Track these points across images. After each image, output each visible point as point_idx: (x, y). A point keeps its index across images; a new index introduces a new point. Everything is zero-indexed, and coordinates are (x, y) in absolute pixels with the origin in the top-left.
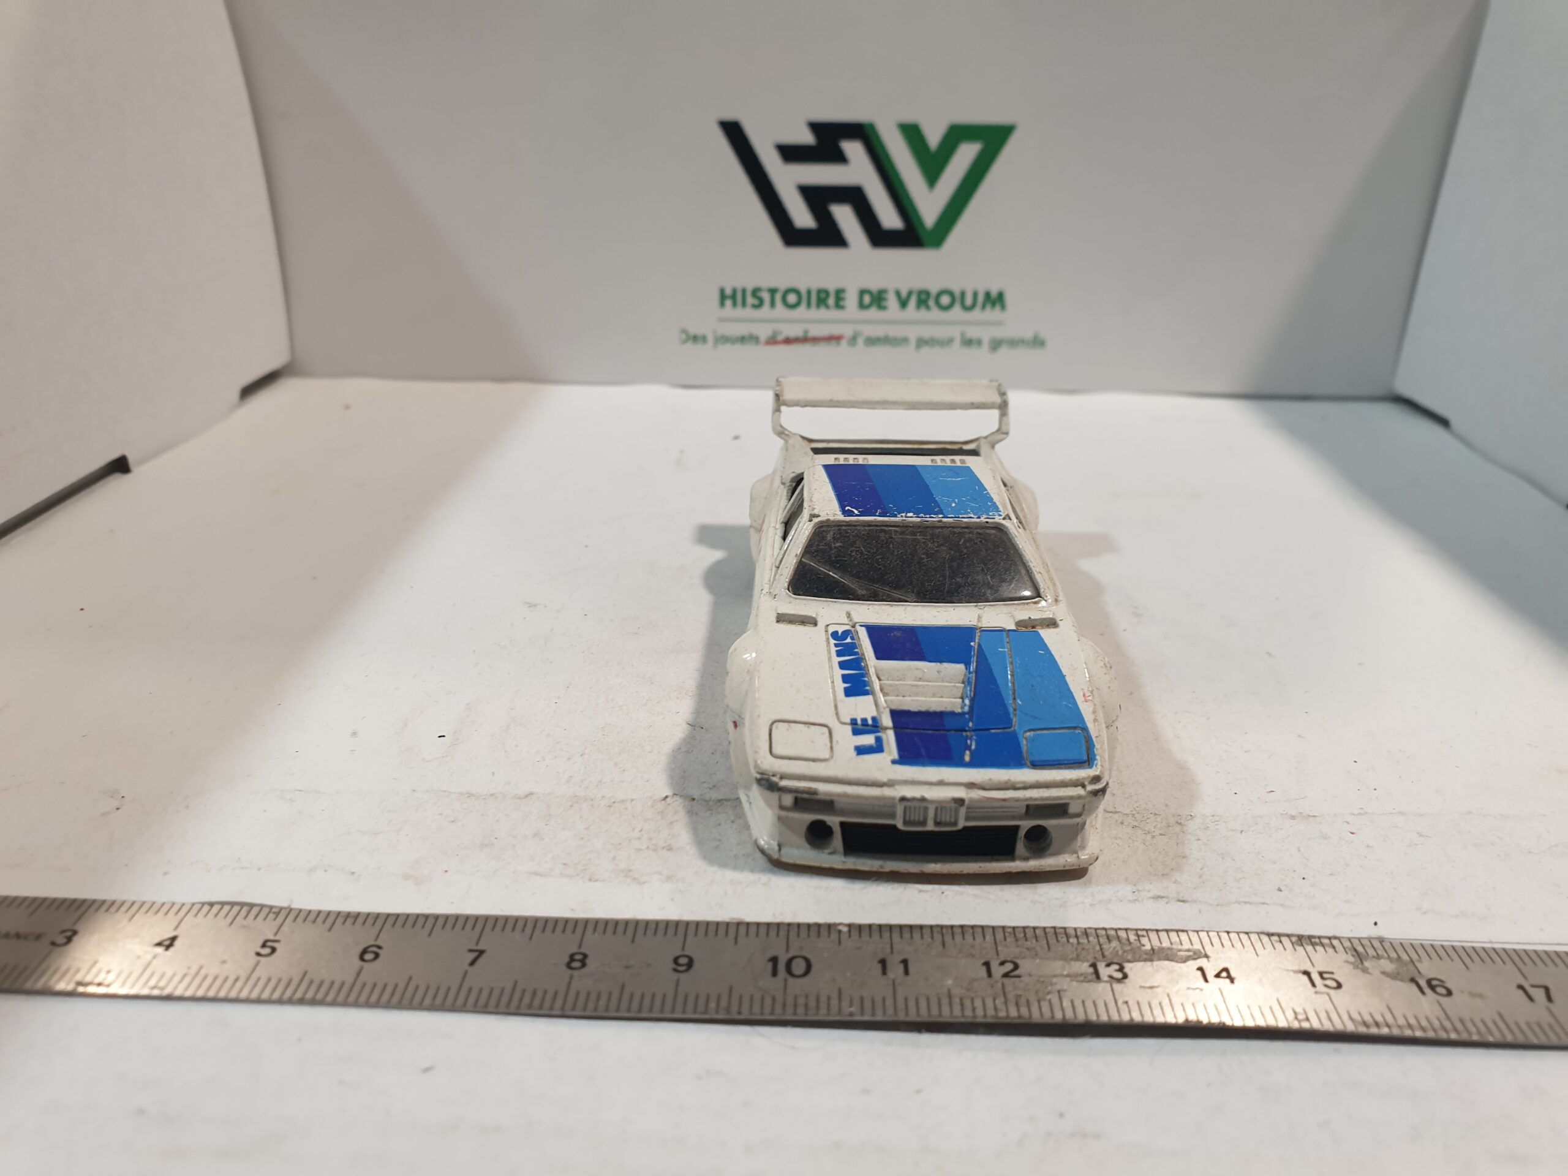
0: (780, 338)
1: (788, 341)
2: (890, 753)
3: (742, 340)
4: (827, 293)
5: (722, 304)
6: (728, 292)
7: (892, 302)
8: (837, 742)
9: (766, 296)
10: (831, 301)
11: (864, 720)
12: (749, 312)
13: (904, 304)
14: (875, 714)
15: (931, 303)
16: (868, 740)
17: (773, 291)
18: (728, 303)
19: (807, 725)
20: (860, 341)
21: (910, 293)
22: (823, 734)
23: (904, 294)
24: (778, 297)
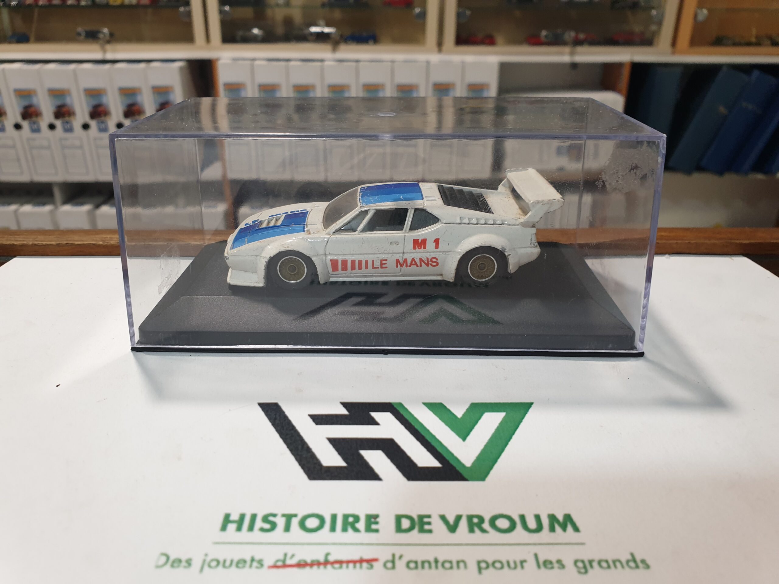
0: (294, 561)
1: (301, 565)
3: (241, 563)
4: (357, 519)
5: (224, 528)
6: (235, 517)
7: (437, 525)
9: (281, 522)
10: (361, 525)
12: (256, 535)
13: (453, 528)
15: (486, 526)
17: (289, 518)
18: (232, 527)
20: (400, 564)
21: (458, 518)
23: (451, 520)
24: (295, 522)
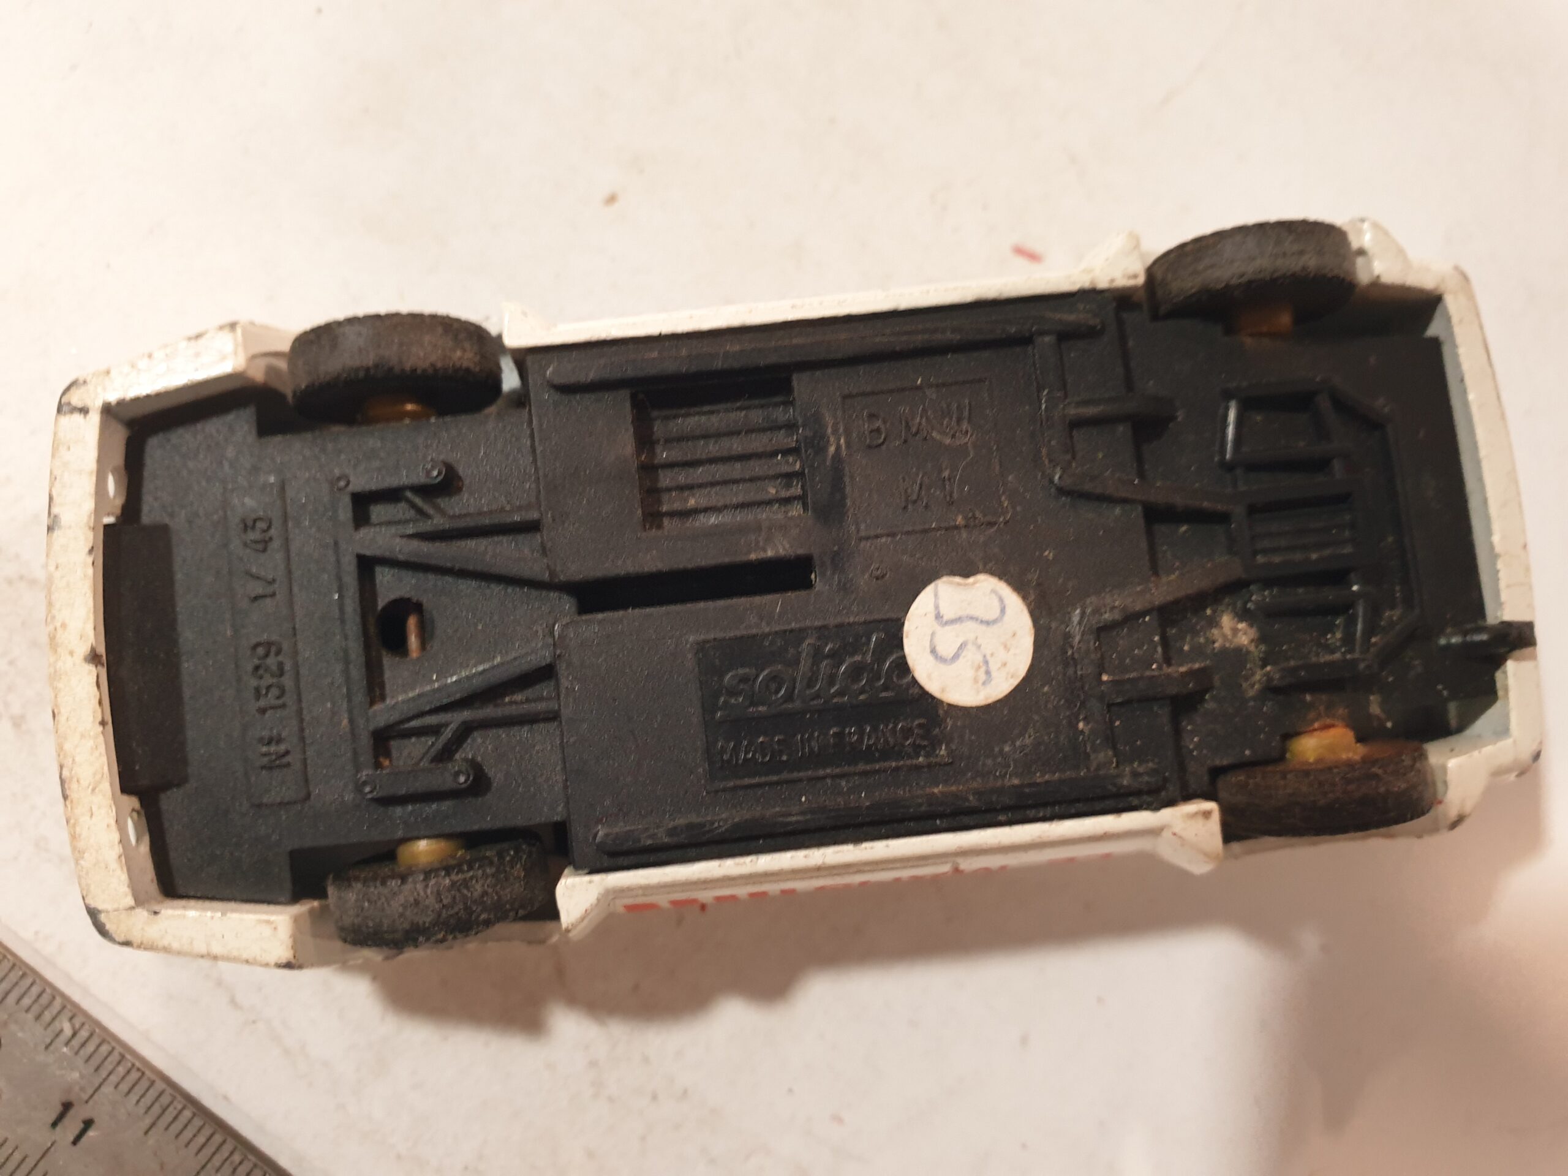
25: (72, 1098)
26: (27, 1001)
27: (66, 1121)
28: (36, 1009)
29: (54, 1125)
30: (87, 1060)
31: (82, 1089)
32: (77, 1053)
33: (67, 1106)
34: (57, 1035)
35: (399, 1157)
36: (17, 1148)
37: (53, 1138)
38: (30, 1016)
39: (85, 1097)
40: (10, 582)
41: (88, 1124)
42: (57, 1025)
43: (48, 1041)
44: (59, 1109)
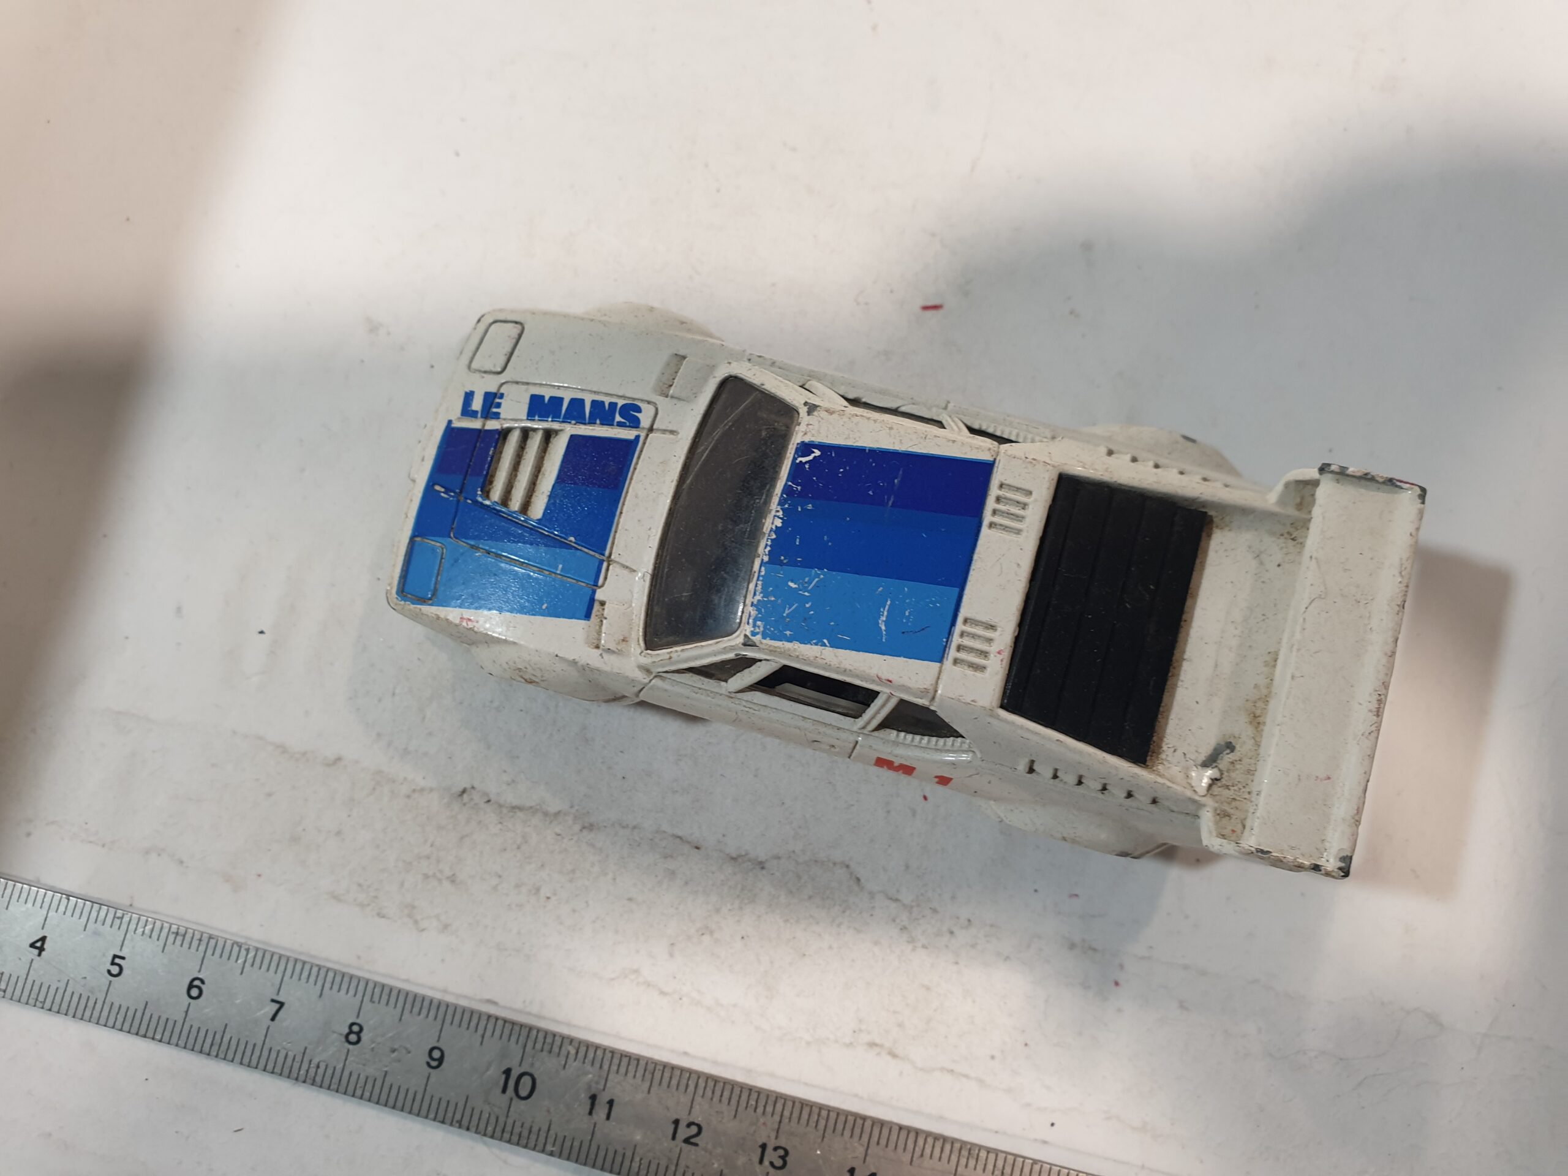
2: (459, 419)
8: (483, 377)
11: (499, 405)
14: (502, 416)
16: (477, 404)
19: (508, 354)
22: (495, 366)
25: (593, 1091)
26: (539, 1046)
27: (597, 1107)
28: (547, 1047)
29: (590, 1113)
30: (593, 1064)
31: (597, 1083)
32: (584, 1062)
33: (593, 1098)
34: (567, 1057)
35: (808, 1043)
36: (573, 1139)
37: (593, 1121)
38: (545, 1053)
39: (601, 1087)
40: (408, 797)
41: (611, 1103)
42: (564, 1052)
43: (563, 1062)
44: (589, 1102)
